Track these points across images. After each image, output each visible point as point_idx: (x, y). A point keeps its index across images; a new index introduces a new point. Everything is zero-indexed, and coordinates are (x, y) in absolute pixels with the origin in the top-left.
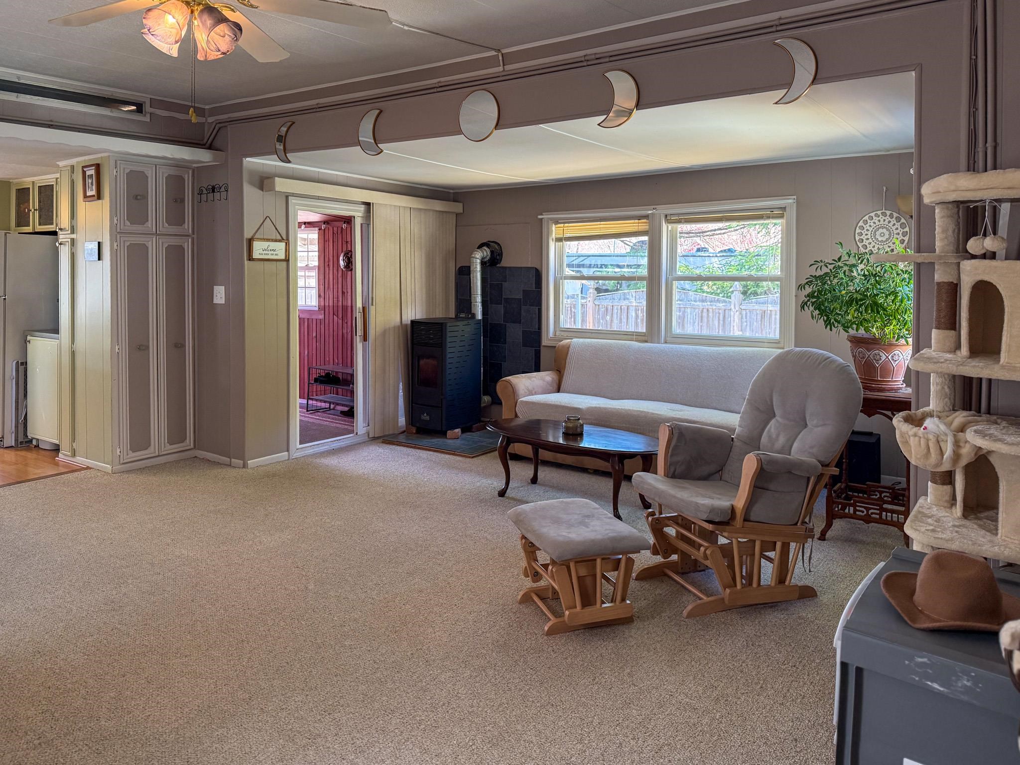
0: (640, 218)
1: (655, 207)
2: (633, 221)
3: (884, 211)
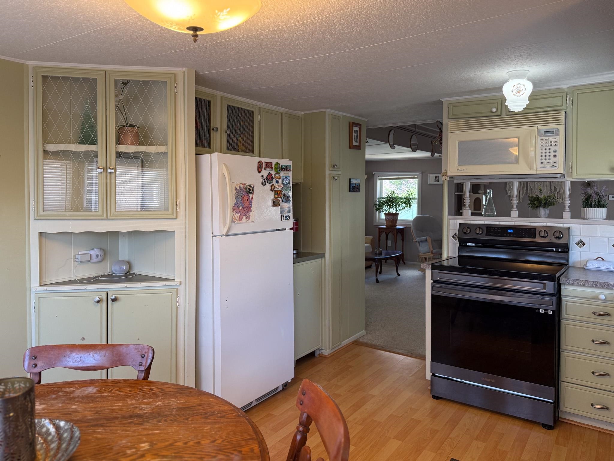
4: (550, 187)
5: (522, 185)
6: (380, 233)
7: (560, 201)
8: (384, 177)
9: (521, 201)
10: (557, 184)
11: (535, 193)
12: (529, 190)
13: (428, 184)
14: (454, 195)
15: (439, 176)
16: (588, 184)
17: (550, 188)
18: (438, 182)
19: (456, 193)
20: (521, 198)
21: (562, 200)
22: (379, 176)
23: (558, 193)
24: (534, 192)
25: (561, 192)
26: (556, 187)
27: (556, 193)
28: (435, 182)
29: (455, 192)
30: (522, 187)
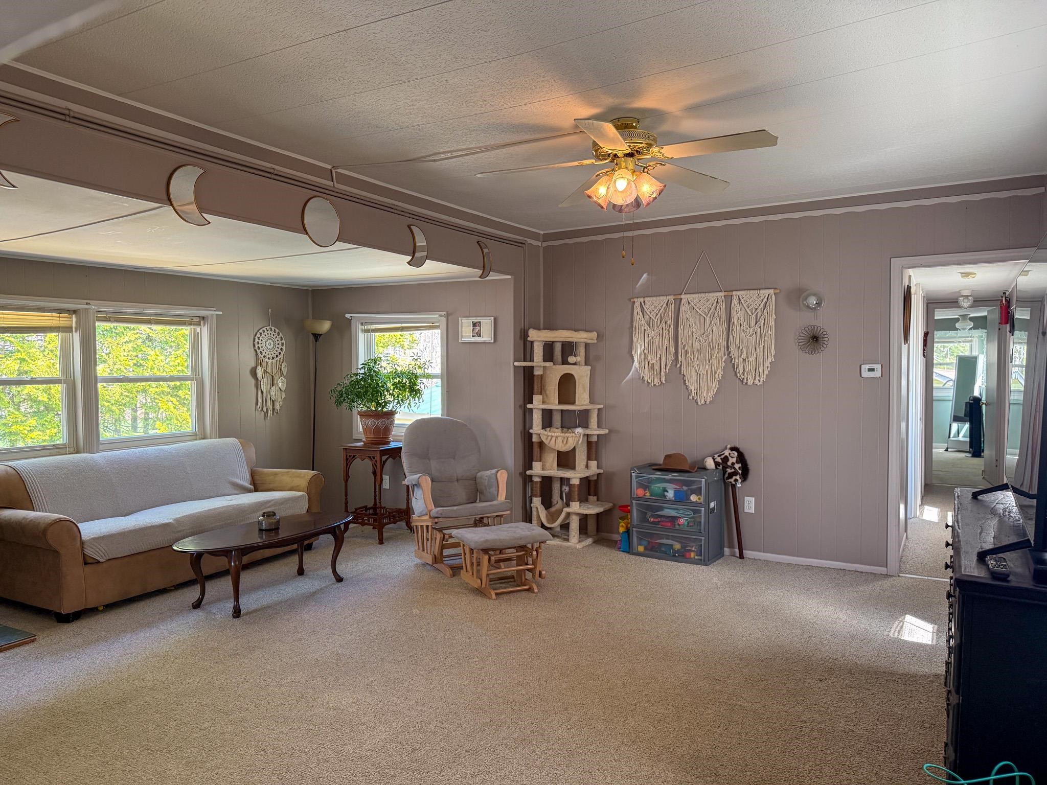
0: (60, 311)
1: (88, 301)
2: (50, 314)
3: (270, 327)
4: (728, 347)
5: (667, 343)
6: (347, 459)
7: (749, 381)
8: (374, 327)
9: (663, 380)
10: (742, 338)
11: (693, 362)
12: (680, 354)
13: (460, 341)
14: (512, 366)
15: (480, 322)
16: (813, 339)
17: (728, 350)
18: (480, 336)
19: (516, 364)
20: (663, 373)
21: (755, 379)
22: (362, 324)
23: (744, 360)
24: (690, 358)
25: (751, 359)
26: (739, 347)
27: (742, 360)
28: (473, 336)
29: (515, 360)
30: (664, 348)
